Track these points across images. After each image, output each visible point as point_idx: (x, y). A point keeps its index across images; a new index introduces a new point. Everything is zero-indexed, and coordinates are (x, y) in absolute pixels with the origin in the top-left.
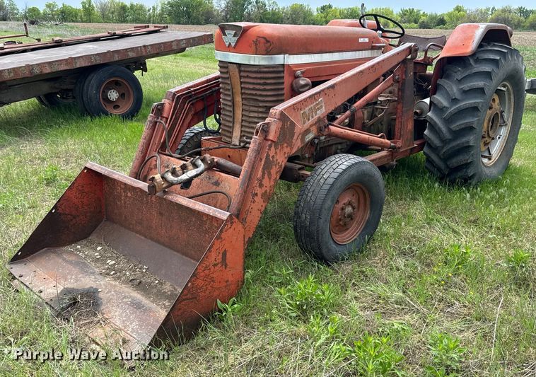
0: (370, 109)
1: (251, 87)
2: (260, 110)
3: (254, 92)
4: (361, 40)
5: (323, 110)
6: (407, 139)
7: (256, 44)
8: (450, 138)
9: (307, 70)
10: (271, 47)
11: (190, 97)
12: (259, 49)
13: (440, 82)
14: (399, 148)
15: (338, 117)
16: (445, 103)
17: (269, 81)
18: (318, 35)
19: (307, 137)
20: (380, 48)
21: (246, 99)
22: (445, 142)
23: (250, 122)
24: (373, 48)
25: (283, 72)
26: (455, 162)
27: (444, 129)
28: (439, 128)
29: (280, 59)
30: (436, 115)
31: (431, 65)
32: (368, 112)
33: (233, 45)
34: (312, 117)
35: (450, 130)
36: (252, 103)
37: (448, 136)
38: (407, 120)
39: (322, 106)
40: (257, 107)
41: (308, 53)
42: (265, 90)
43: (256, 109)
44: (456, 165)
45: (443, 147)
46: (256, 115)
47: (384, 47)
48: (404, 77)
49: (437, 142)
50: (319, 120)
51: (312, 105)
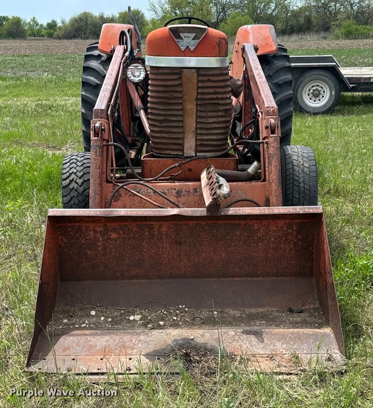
1: (211, 91)
2: (220, 114)
3: (215, 96)
7: (219, 46)
12: (221, 51)
21: (201, 105)
23: (207, 129)
33: (192, 48)
36: (210, 108)
40: (215, 111)
43: (215, 114)
46: (215, 120)
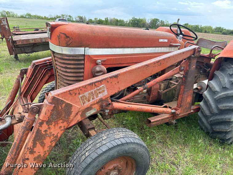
0: (166, 83)
1: (59, 68)
4: (161, 40)
5: (106, 93)
6: (186, 108)
7: (59, 38)
8: (217, 112)
9: (107, 60)
10: (71, 41)
11: (47, 65)
12: (61, 42)
13: (217, 73)
14: (178, 114)
15: (139, 88)
16: (217, 88)
17: (69, 66)
18: (121, 35)
19: (88, 113)
20: (176, 46)
22: (213, 114)
24: (171, 46)
25: (84, 60)
26: (218, 128)
27: (213, 105)
28: (210, 104)
29: (80, 51)
30: (210, 94)
31: (214, 59)
32: (164, 84)
33: (49, 37)
34: (93, 99)
35: (218, 108)
37: (215, 111)
38: (187, 97)
39: (104, 91)
41: (111, 48)
42: (66, 72)
44: (218, 130)
45: (211, 117)
47: (180, 46)
48: (188, 68)
49: (207, 112)
50: (101, 100)
51: (93, 91)
